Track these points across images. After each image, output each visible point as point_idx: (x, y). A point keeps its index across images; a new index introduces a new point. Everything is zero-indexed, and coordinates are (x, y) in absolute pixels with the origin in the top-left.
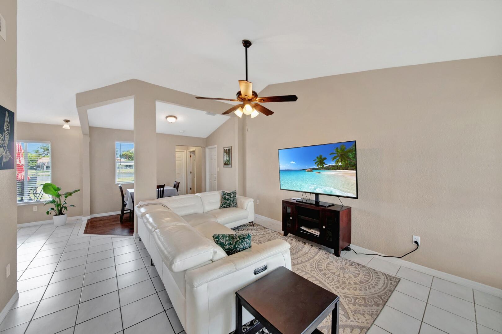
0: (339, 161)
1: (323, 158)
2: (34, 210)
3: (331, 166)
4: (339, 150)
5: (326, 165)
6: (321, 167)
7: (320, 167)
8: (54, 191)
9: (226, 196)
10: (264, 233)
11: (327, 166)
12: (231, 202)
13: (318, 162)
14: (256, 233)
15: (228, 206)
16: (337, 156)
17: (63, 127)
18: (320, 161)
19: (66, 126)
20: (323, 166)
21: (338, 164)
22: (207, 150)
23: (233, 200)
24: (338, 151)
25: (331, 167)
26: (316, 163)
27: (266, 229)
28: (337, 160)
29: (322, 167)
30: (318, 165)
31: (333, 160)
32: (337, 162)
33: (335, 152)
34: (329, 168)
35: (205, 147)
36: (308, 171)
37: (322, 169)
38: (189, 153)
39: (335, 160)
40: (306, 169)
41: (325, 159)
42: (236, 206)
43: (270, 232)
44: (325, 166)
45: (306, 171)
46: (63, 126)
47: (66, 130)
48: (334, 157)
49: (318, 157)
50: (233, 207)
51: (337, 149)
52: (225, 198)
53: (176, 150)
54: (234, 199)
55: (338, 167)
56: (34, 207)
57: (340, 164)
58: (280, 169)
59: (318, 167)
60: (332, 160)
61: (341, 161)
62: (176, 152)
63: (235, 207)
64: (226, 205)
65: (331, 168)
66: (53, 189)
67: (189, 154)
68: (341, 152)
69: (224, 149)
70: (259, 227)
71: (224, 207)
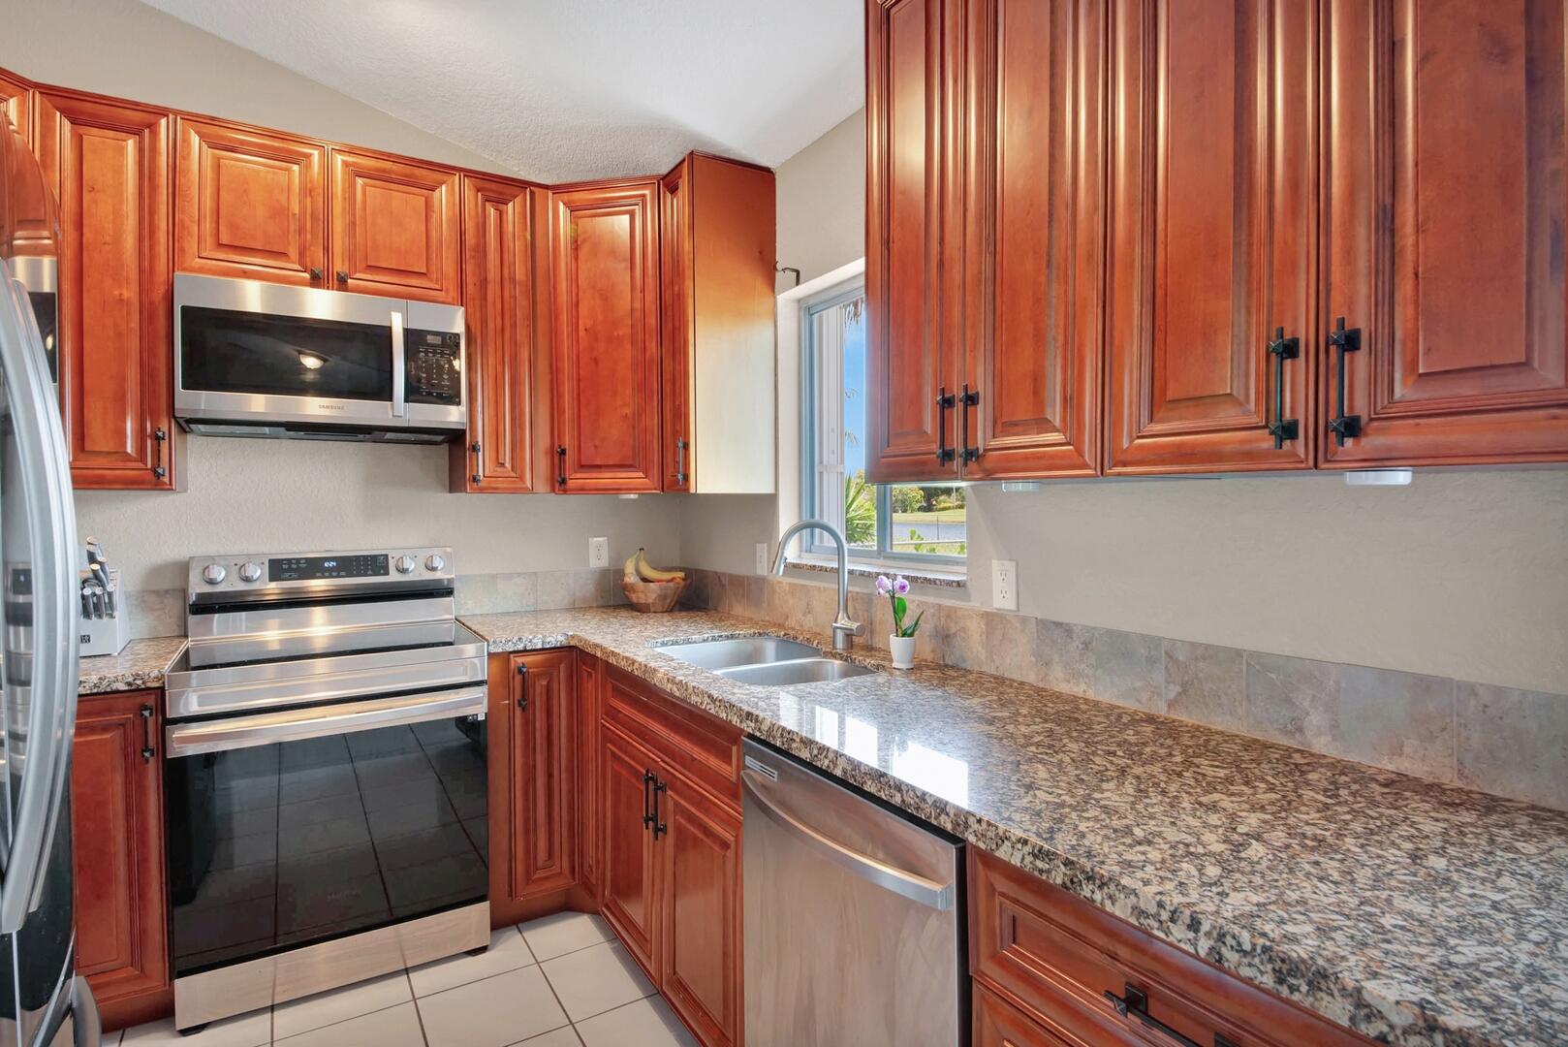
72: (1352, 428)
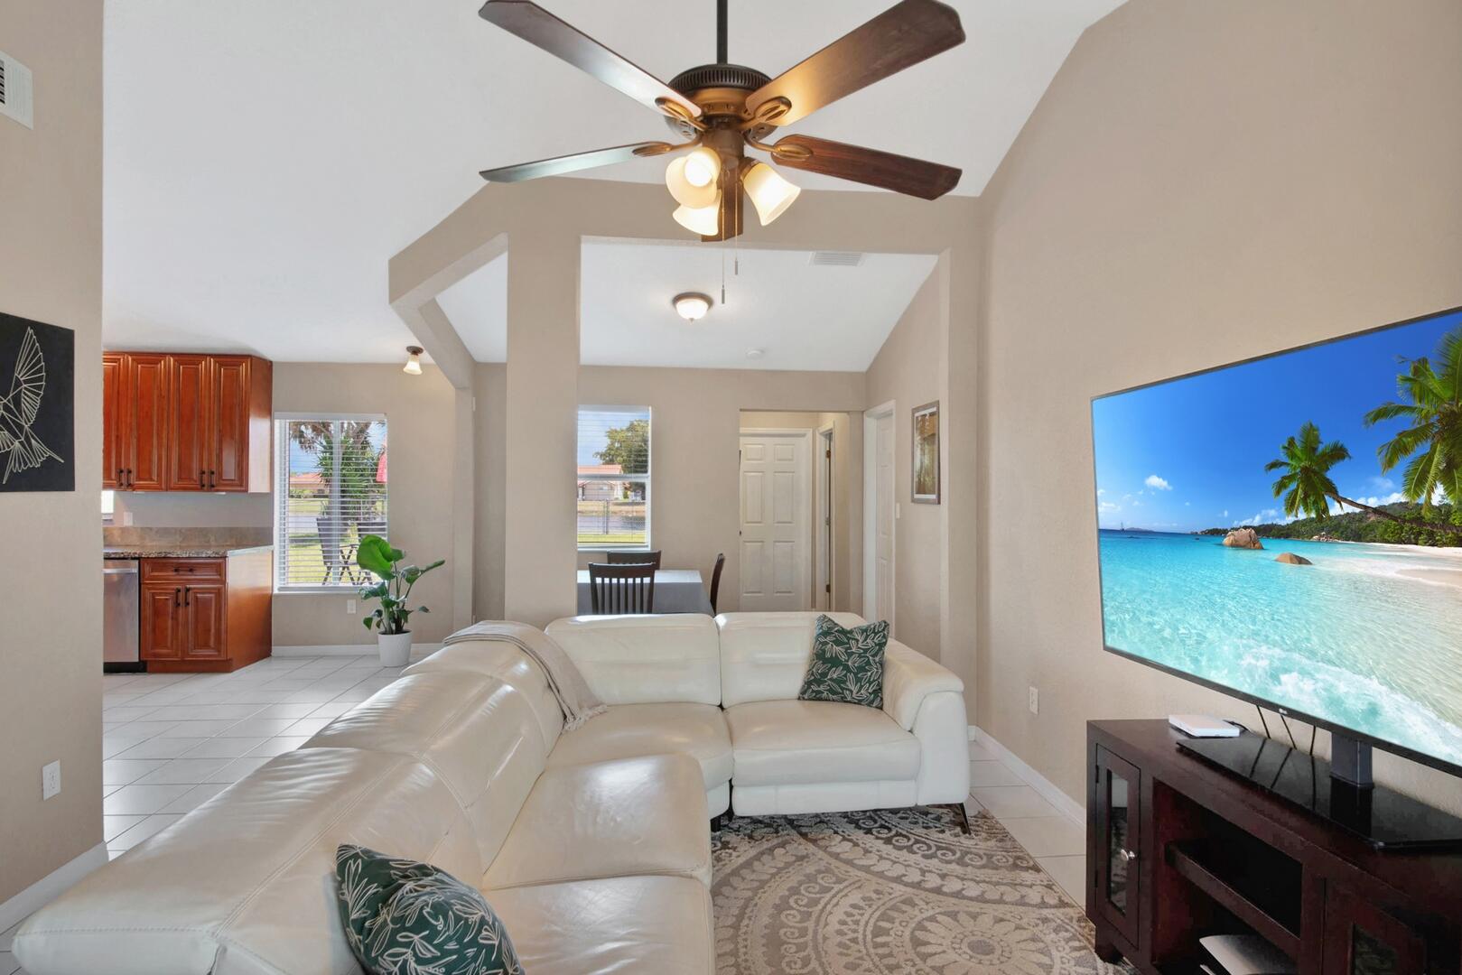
0: (1433, 471)
1: (1321, 448)
2: (349, 611)
3: (1376, 511)
4: (1434, 383)
5: (1340, 500)
6: (1313, 515)
7: (1302, 516)
8: (382, 559)
9: (827, 643)
10: (988, 896)
11: (1348, 509)
12: (851, 676)
13: (1291, 478)
14: (943, 877)
15: (832, 691)
16: (1419, 434)
17: (405, 369)
18: (1305, 470)
19: (413, 366)
20: (1326, 510)
21: (1422, 499)
22: (870, 424)
23: (862, 669)
24: (1424, 394)
25: (1373, 518)
26: (1281, 486)
27: (1027, 869)
28: (1416, 463)
29: (1319, 518)
30: (1291, 506)
31: (1390, 463)
32: (1418, 481)
33: (1402, 397)
34: (1357, 530)
35: (863, 412)
36: (1236, 545)
37: (1318, 531)
38: (823, 438)
39: (1403, 463)
40: (1224, 532)
41: (1338, 453)
42: (876, 699)
43: (1034, 896)
44: (1335, 510)
45: (1226, 541)
46: (405, 365)
47: (412, 376)
48: (1394, 437)
49: (1291, 442)
50: (859, 702)
51: (1420, 370)
52: (824, 651)
53: (742, 430)
54: (868, 663)
55: (1419, 520)
56: (349, 602)
57: (1438, 496)
58: (1101, 528)
59: (1290, 520)
60: (1380, 460)
61: (1447, 477)
62: (742, 440)
63: (870, 704)
64: (821, 688)
65: (1371, 528)
66: (380, 554)
67: (822, 445)
68: (1447, 394)
69: (917, 415)
70: (992, 843)
71: (817, 697)
72: (213, 486)
